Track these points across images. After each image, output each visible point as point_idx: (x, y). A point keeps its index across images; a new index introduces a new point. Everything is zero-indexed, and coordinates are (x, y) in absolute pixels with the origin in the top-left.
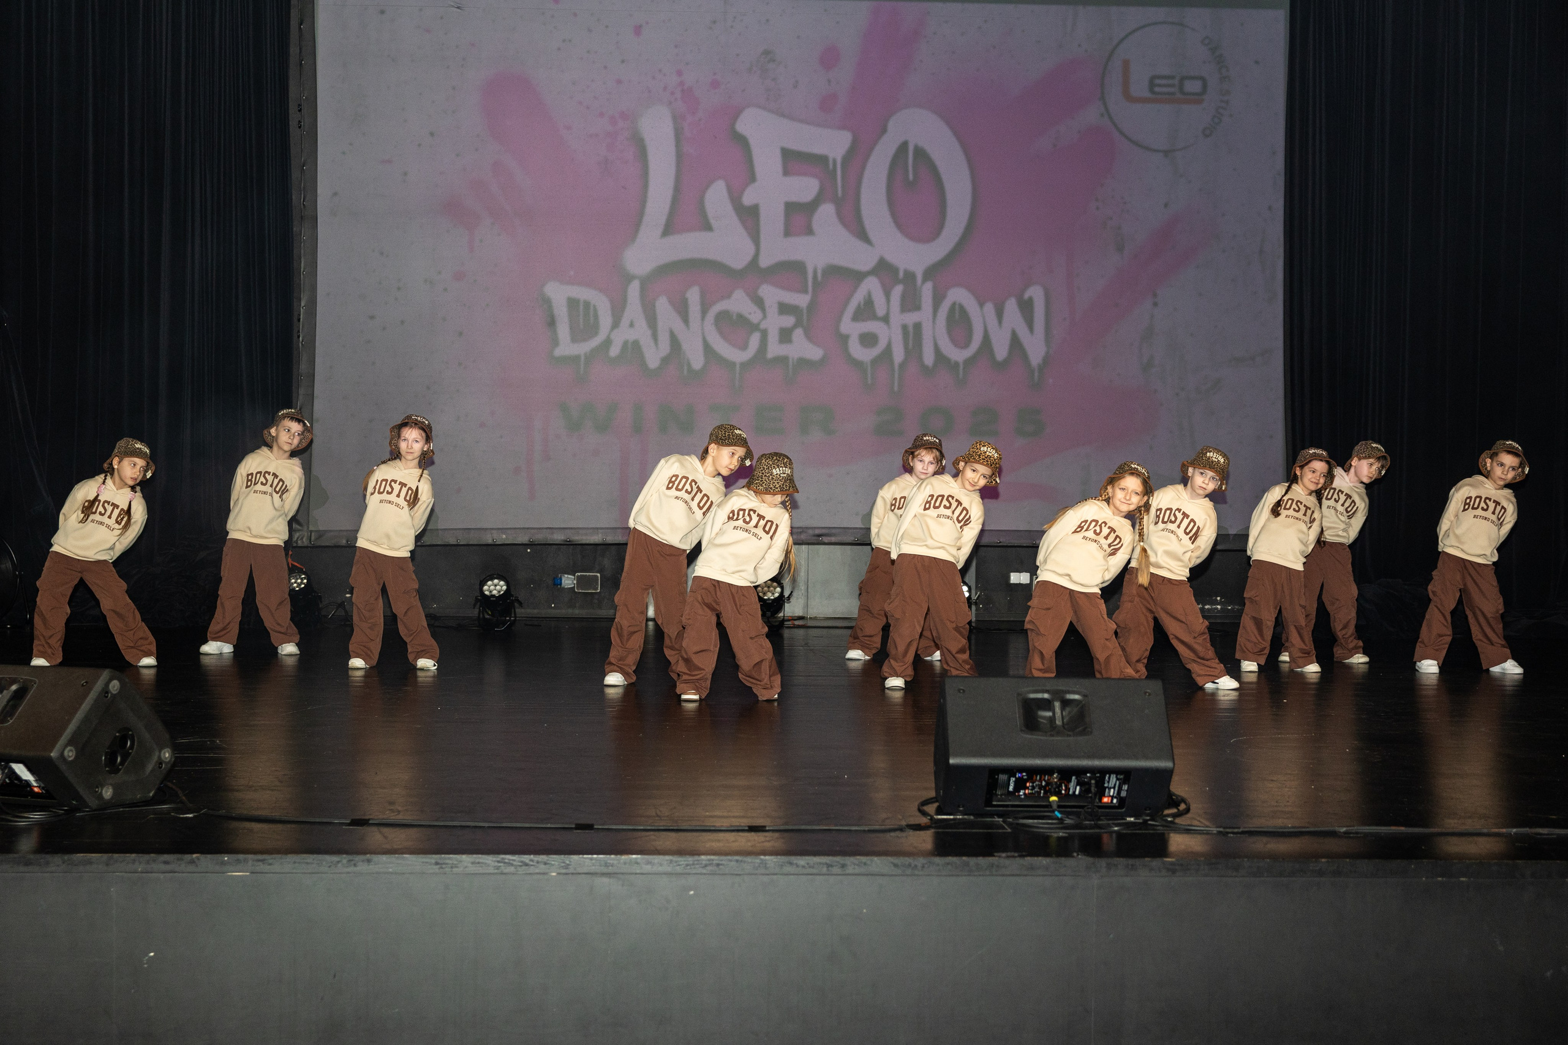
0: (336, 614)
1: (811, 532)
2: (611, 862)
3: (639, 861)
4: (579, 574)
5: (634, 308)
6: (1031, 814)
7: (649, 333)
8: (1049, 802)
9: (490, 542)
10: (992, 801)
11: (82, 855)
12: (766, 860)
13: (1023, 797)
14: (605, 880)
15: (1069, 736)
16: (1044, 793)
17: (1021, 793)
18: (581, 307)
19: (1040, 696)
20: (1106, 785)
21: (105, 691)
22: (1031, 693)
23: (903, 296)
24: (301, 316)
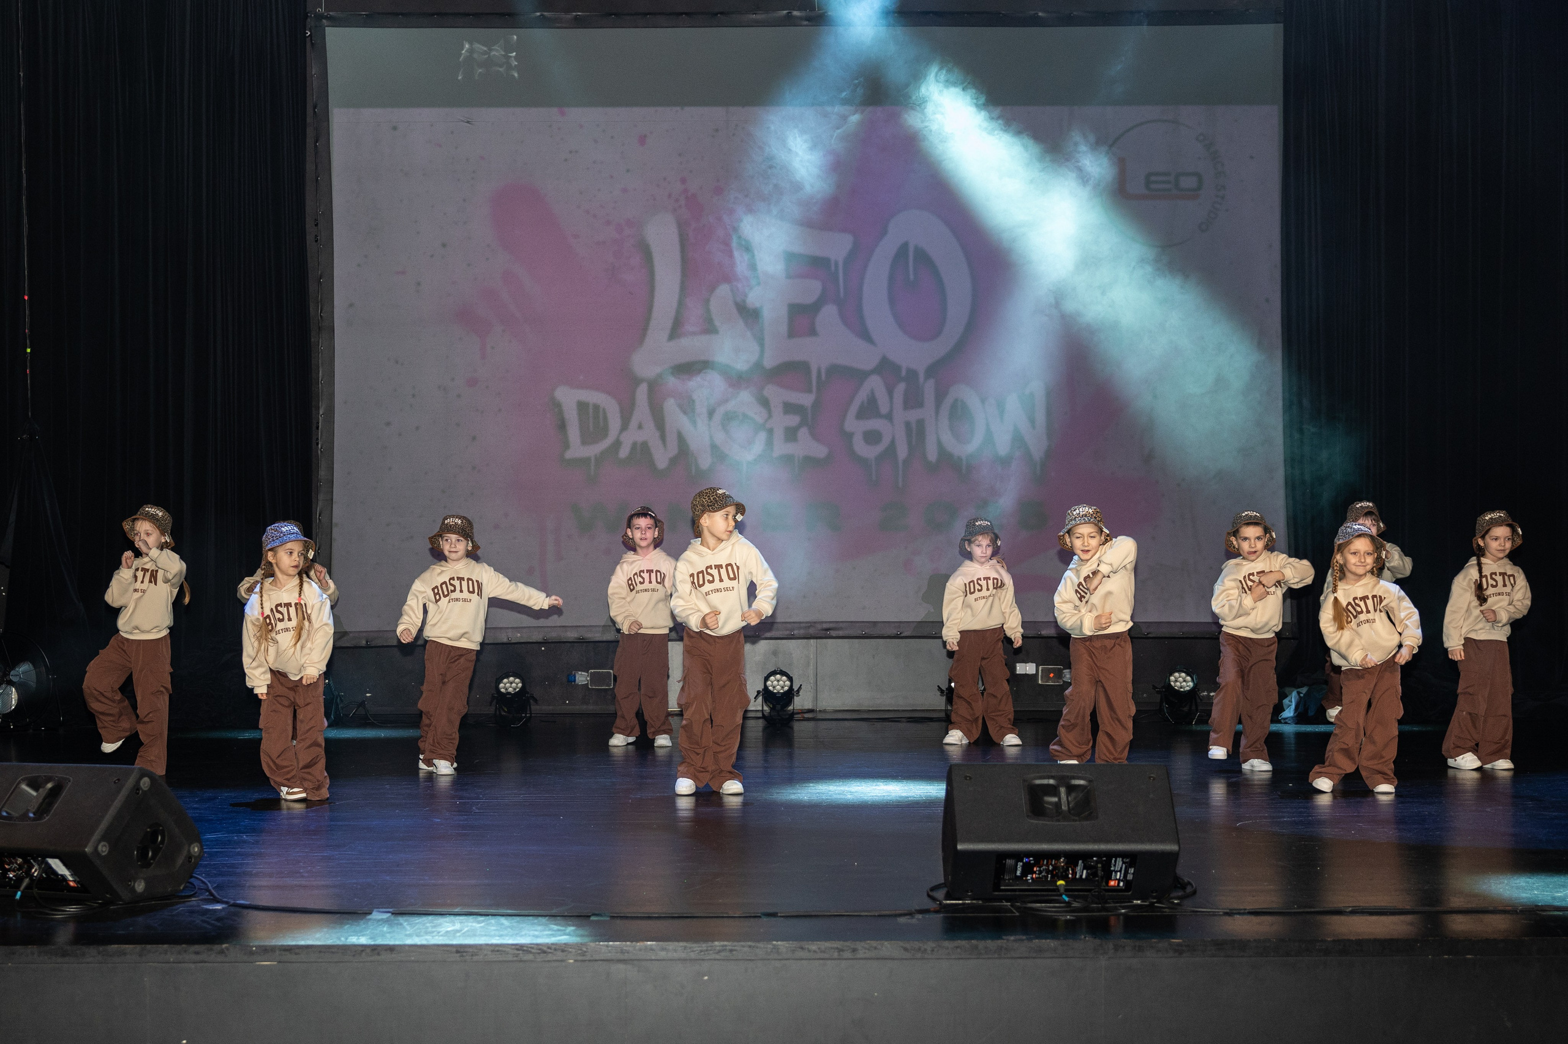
0: (357, 713)
1: (819, 626)
2: (627, 948)
3: (654, 947)
4: (592, 671)
5: (642, 410)
6: (1039, 898)
7: (657, 434)
8: (1057, 886)
9: (505, 640)
11: (116, 946)
12: (778, 945)
13: (1030, 881)
14: (621, 966)
15: (1076, 821)
16: (1051, 877)
17: (1029, 878)
18: (591, 410)
19: (1045, 782)
20: (1112, 869)
21: (137, 788)
22: (1037, 779)
23: (906, 394)
24: (320, 424)
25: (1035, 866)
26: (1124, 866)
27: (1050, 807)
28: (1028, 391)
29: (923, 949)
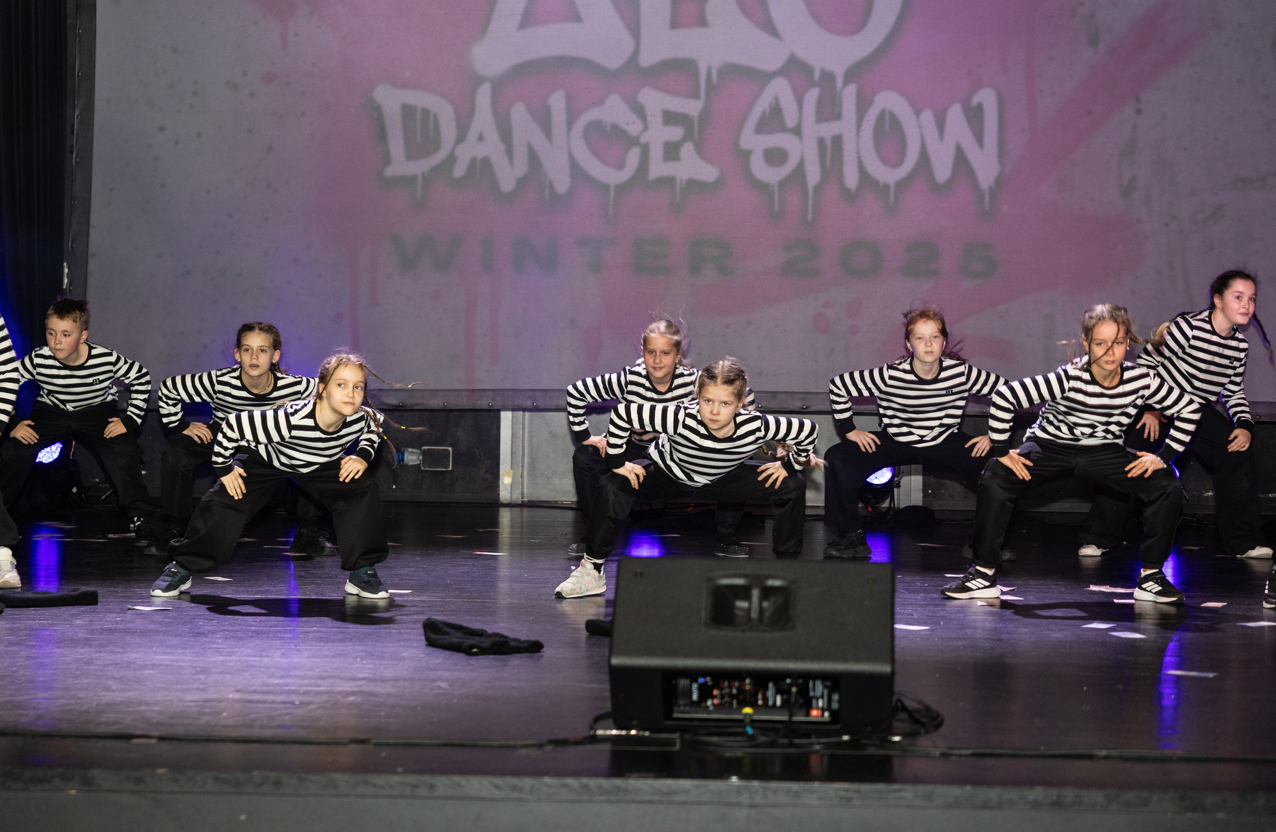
4: (426, 448)
5: (483, 118)
6: (721, 730)
7: (502, 147)
8: (742, 716)
10: (672, 712)
13: (712, 708)
15: (766, 631)
16: (735, 705)
17: (709, 703)
18: (419, 116)
19: (733, 582)
20: (812, 694)
23: (819, 102)
24: (75, 127)
25: (714, 689)
27: (739, 612)
28: (975, 101)
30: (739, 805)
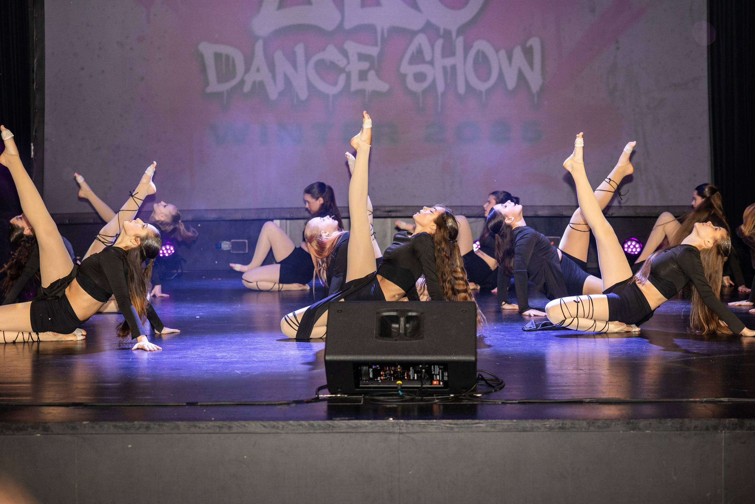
4: (233, 241)
5: (259, 59)
6: (385, 393)
7: (270, 75)
8: (396, 385)
10: (359, 385)
13: (380, 381)
15: (408, 340)
16: (393, 379)
17: (379, 379)
18: (224, 59)
19: (390, 314)
20: (433, 373)
22: (383, 312)
23: (444, 47)
24: (35, 68)
25: (381, 371)
26: (440, 371)
27: (394, 330)
28: (528, 44)
29: (276, 427)
30: (394, 433)
